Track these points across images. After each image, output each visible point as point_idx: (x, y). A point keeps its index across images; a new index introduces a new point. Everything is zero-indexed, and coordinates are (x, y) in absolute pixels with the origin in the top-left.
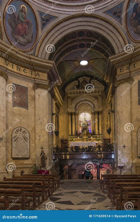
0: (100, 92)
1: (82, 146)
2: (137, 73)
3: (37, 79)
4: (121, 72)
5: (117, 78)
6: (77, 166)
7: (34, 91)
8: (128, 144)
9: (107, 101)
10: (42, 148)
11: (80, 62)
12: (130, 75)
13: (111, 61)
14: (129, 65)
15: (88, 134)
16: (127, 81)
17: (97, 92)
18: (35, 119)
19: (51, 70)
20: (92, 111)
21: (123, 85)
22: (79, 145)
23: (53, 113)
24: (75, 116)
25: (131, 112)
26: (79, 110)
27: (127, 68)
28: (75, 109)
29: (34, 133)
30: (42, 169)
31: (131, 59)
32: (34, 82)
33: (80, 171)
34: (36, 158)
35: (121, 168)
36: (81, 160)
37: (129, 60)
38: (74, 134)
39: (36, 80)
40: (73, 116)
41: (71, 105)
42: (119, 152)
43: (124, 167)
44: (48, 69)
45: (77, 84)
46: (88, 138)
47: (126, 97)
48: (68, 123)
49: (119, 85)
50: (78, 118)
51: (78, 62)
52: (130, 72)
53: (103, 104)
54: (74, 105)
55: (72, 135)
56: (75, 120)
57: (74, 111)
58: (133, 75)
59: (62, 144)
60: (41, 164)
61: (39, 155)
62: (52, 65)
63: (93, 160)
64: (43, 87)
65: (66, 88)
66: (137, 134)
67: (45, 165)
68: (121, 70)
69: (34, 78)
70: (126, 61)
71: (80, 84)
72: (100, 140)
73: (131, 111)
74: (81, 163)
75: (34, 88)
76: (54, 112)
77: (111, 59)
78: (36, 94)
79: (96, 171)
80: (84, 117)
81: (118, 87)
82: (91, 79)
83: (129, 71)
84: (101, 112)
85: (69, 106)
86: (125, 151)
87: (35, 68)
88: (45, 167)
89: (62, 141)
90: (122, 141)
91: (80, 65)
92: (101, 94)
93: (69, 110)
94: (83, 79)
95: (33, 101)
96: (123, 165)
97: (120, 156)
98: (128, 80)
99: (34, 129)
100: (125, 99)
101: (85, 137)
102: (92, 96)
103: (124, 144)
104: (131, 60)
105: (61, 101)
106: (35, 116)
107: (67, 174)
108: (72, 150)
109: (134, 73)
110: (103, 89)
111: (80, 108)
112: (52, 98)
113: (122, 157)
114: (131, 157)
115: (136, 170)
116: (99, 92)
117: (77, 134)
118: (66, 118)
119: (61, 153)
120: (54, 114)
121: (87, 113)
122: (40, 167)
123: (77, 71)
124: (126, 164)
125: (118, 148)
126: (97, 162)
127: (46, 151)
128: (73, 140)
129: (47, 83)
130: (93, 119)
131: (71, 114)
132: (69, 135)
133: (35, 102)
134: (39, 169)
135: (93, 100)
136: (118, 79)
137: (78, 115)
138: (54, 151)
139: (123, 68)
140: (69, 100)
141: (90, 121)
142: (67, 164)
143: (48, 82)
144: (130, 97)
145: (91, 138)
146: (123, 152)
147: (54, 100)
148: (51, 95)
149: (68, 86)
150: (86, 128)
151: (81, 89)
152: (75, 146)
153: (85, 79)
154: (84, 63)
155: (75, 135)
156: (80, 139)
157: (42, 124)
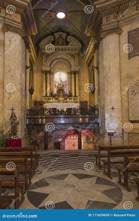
0: (77, 50)
1: (61, 108)
2: (126, 23)
3: (7, 18)
4: (107, 21)
5: (103, 27)
6: (53, 133)
7: (3, 34)
8: (117, 106)
9: (84, 61)
10: (13, 109)
11: (57, 14)
12: (118, 24)
13: (97, 7)
14: (117, 14)
15: (64, 95)
16: (115, 32)
17: (74, 50)
18: (4, 70)
19: (25, 11)
20: (69, 71)
21: (111, 36)
22: (57, 106)
23: (26, 66)
24: (50, 75)
25: (120, 68)
26: (54, 68)
27: (115, 16)
28: (50, 67)
29: (2, 89)
30: (12, 138)
31: (120, 6)
32: (4, 22)
33: (56, 138)
34: (4, 122)
35: (111, 135)
36: (60, 125)
37: (117, 7)
38: (48, 95)
39: (6, 20)
40: (48, 75)
41: (46, 62)
42: (107, 116)
43: (114, 134)
44: (22, 8)
45: (53, 39)
46: (64, 100)
47: (113, 50)
48: (42, 82)
49: (106, 36)
50: (53, 78)
51: (55, 13)
52: (118, 21)
53: (80, 63)
54: (49, 63)
55: (46, 96)
56: (50, 80)
57: (49, 69)
58: (122, 24)
59: (35, 106)
60: (11, 131)
61: (8, 118)
62: (27, 4)
63: (75, 125)
64: (15, 30)
65: (40, 43)
66: (128, 94)
67: (17, 131)
68: (107, 19)
69: (4, 18)
70: (114, 8)
71: (56, 39)
72: (77, 102)
73: (120, 66)
74: (60, 129)
75: (4, 30)
76: (28, 65)
77: (97, 4)
78: (6, 38)
79: (78, 138)
80: (59, 77)
81: (105, 38)
82: (67, 36)
83: (116, 20)
84: (78, 72)
85: (43, 64)
86: (114, 114)
87: (5, 4)
88: (16, 135)
89: (36, 103)
90: (111, 102)
91: (56, 18)
92: (77, 52)
93: (44, 68)
94: (59, 35)
95: (2, 47)
96: (113, 131)
97: (108, 120)
98: (116, 30)
99: (2, 84)
100: (113, 52)
101: (61, 99)
102: (68, 54)
103: (112, 106)
104: (119, 8)
105: (35, 57)
106: (4, 66)
107: (41, 142)
108: (50, 113)
109: (122, 22)
110: (80, 47)
111: (56, 66)
112: (26, 47)
113: (110, 122)
114: (121, 121)
115: (129, 137)
116: (75, 50)
117: (52, 95)
118: (40, 76)
119: (36, 116)
120: (28, 68)
121: (63, 73)
122: (9, 134)
123: (53, 25)
124: (115, 129)
125: (106, 110)
126: (79, 127)
127: (18, 113)
128: (47, 102)
129: (20, 26)
130: (70, 79)
131: (46, 73)
132: (43, 97)
133: (4, 48)
134: (8, 138)
135: (70, 59)
136: (103, 29)
137: (53, 74)
138: (27, 114)
139: (109, 16)
140: (44, 57)
141: (66, 82)
142: (43, 130)
143: (22, 25)
144: (119, 50)
145: (67, 100)
146: (111, 115)
147: (28, 52)
148: (24, 43)
149: (42, 41)
150: (61, 88)
151: (57, 45)
152: (53, 108)
153: (61, 34)
154: (61, 15)
155: (49, 97)
156: (56, 101)
157: (14, 78)
